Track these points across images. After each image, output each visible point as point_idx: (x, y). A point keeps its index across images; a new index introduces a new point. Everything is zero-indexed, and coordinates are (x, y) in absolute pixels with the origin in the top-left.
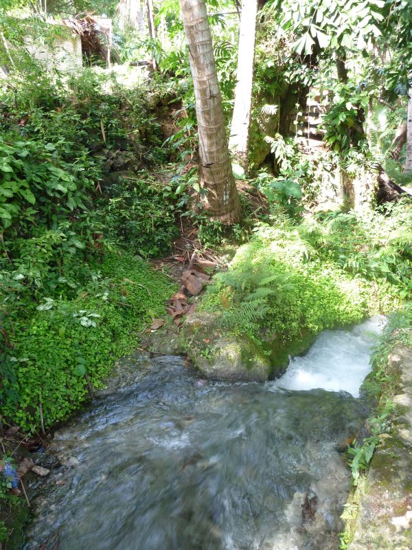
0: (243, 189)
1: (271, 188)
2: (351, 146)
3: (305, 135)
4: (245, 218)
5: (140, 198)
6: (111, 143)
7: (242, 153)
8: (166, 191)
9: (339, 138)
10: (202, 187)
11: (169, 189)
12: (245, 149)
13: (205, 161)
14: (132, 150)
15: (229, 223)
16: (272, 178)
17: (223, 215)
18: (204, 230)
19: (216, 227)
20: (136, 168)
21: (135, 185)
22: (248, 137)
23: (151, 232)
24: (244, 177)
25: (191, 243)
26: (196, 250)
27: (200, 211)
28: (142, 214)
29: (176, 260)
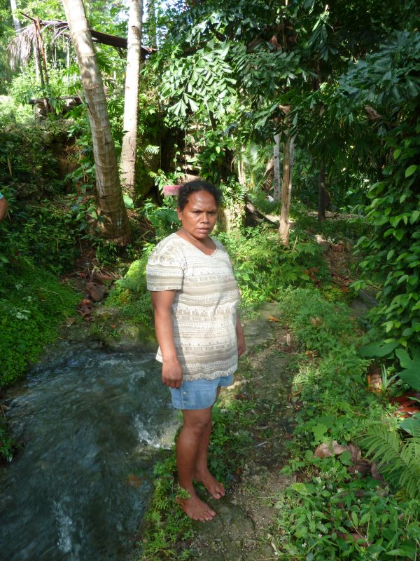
0: (132, 217)
1: (156, 216)
2: (222, 181)
3: (183, 171)
4: (136, 240)
5: (44, 224)
6: (17, 177)
7: (130, 185)
8: (67, 218)
9: (211, 174)
10: (99, 214)
11: (70, 216)
12: (132, 183)
13: (101, 193)
14: (34, 183)
15: (122, 244)
16: (156, 208)
17: (117, 237)
18: (101, 251)
19: (111, 247)
20: (39, 198)
21: (40, 213)
22: (134, 172)
23: (56, 253)
24: (133, 207)
25: (90, 261)
26: (95, 267)
27: (97, 234)
28: (47, 237)
29: (78, 276)
